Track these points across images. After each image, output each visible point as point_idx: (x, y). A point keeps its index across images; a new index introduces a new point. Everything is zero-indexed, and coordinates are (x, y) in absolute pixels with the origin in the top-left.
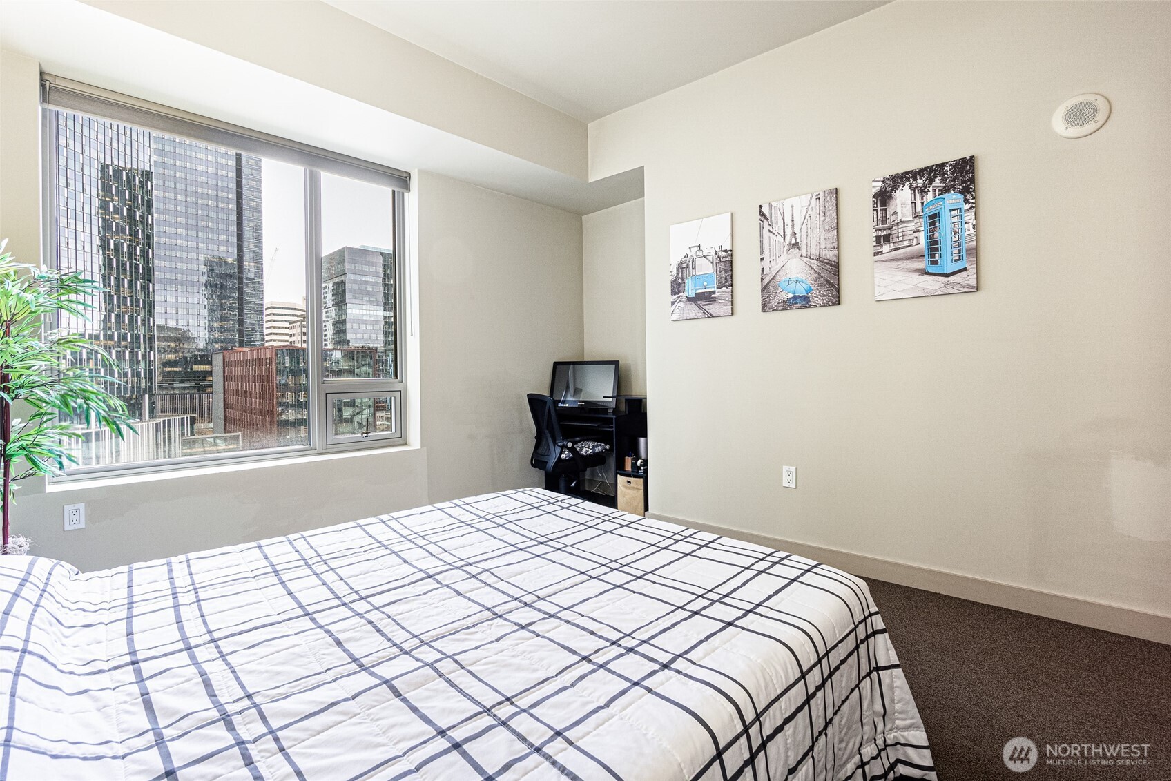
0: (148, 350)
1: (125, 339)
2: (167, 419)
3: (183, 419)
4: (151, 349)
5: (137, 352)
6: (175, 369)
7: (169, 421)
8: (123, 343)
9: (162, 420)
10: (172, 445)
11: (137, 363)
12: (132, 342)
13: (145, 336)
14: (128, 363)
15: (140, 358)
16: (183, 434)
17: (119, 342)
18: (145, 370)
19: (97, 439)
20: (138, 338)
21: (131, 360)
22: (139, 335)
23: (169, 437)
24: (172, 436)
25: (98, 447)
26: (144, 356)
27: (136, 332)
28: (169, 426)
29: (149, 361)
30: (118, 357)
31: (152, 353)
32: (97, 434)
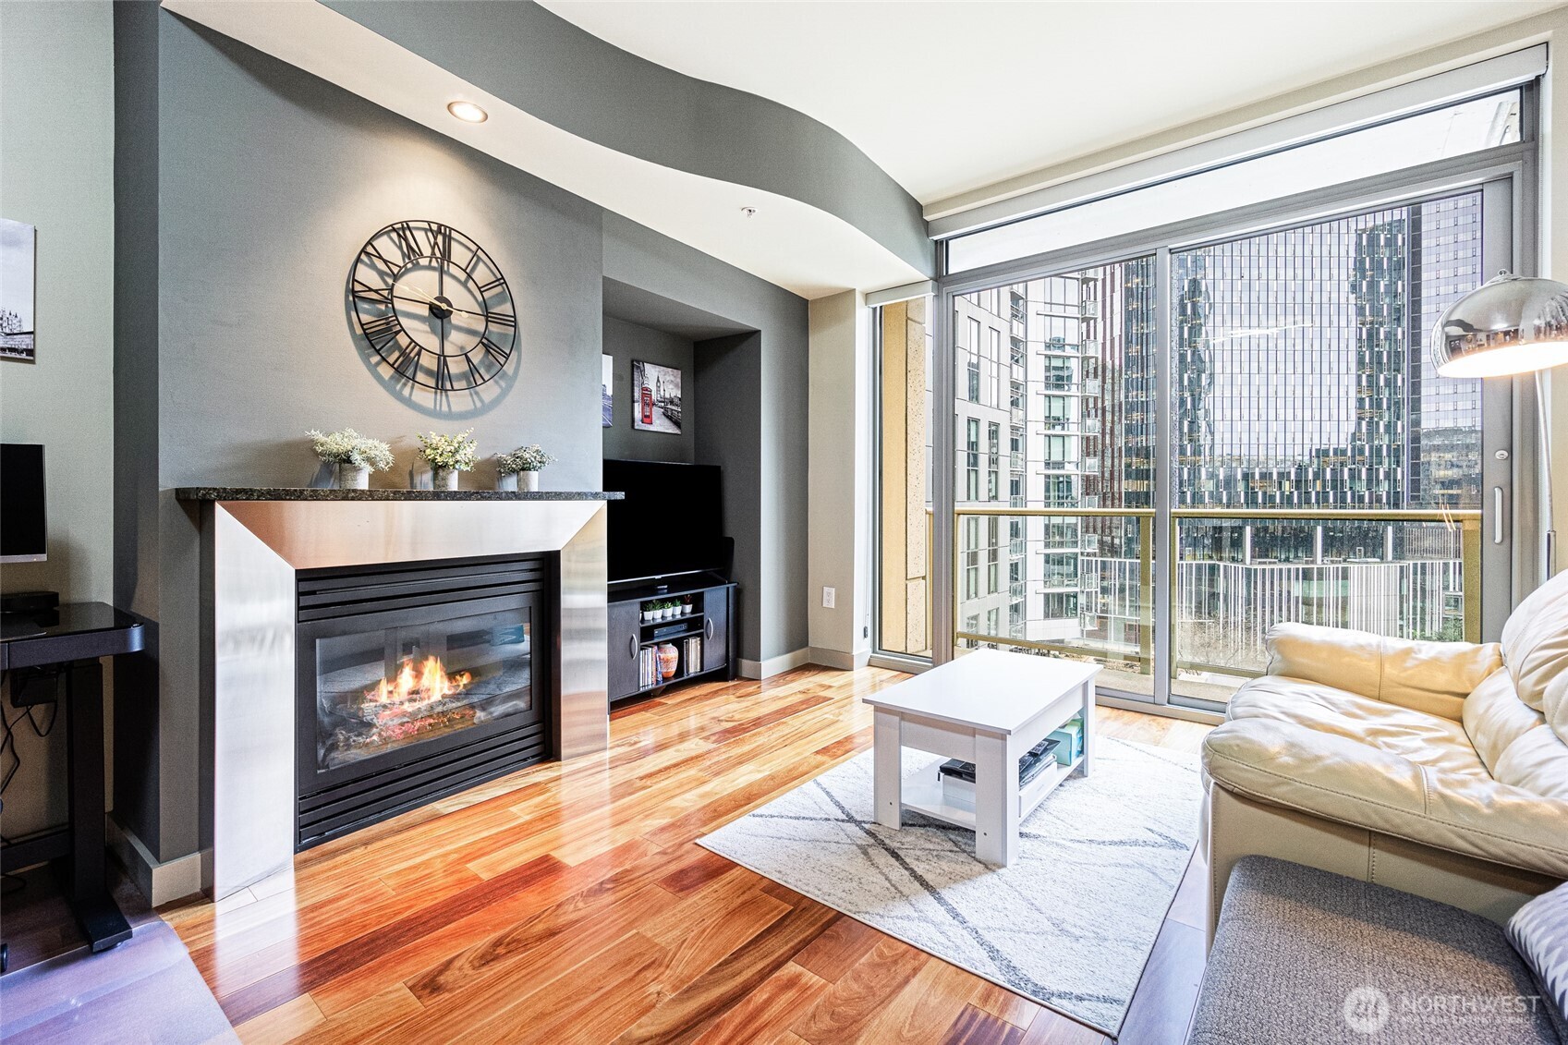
0: (1394, 466)
1: (1361, 452)
2: (1419, 562)
3: (1446, 565)
4: (1398, 466)
5: (1377, 470)
6: (1450, 492)
7: (1423, 566)
8: (1357, 458)
9: (1411, 562)
10: (1428, 601)
11: (1378, 485)
12: (1371, 456)
13: (1389, 446)
14: (1364, 483)
15: (1381, 477)
16: (1446, 588)
17: (1353, 456)
18: (1388, 493)
19: (1320, 578)
20: (1379, 449)
21: (1369, 481)
22: (1381, 446)
23: (1423, 590)
24: (1428, 588)
25: (1320, 589)
26: (1387, 475)
27: (1376, 442)
28: (1423, 573)
29: (1395, 480)
30: (1352, 477)
31: (1399, 470)
32: (1320, 571)
